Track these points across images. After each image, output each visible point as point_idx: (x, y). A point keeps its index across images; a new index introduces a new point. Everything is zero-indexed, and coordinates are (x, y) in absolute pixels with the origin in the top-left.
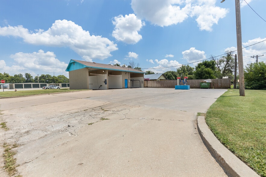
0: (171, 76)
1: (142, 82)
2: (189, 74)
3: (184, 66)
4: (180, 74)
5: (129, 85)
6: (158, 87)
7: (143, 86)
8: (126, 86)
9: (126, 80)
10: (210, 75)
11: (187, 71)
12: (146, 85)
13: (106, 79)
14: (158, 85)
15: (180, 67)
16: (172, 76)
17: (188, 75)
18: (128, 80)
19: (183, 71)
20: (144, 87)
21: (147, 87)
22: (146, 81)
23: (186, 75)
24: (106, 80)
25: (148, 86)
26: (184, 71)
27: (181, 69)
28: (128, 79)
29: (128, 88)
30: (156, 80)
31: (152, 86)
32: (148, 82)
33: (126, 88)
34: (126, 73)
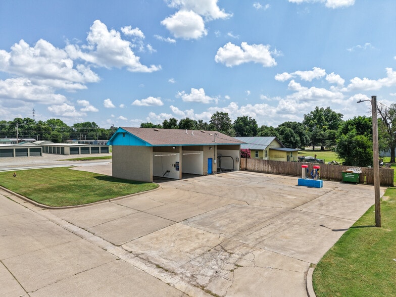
0: (292, 136)
1: (237, 160)
2: (331, 127)
3: (320, 111)
4: (311, 126)
5: (215, 169)
6: (267, 173)
7: (238, 169)
8: (210, 172)
9: (210, 160)
10: (365, 150)
11: (326, 120)
12: (245, 166)
13: (179, 161)
14: (268, 168)
15: (312, 113)
16: (295, 134)
17: (329, 131)
18: (213, 159)
19: (318, 120)
20: (242, 169)
21: (246, 170)
22: (245, 159)
23: (325, 130)
24: (177, 163)
25: (248, 167)
26: (320, 120)
27: (314, 115)
28: (213, 157)
29: (212, 173)
30: (262, 151)
31: (256, 169)
32: (248, 160)
33: (209, 174)
34: (210, 147)
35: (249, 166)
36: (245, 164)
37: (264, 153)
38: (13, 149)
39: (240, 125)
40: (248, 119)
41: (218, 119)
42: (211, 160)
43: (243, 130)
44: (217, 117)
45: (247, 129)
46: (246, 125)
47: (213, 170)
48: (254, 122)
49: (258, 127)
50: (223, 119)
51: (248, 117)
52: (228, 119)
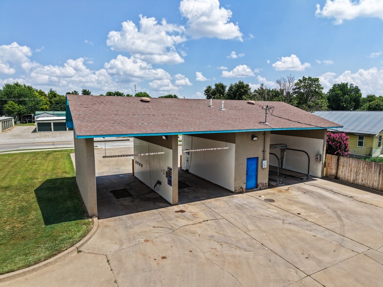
1: (318, 157)
5: (263, 178)
7: (320, 175)
8: (252, 185)
9: (254, 160)
12: (334, 172)
13: (171, 166)
18: (260, 159)
20: (326, 177)
21: (336, 179)
22: (335, 158)
24: (169, 170)
25: (341, 176)
28: (260, 155)
29: (256, 187)
30: (371, 136)
31: (360, 182)
32: (342, 159)
33: (249, 190)
34: (253, 135)
35: (343, 173)
36: (334, 166)
37: (376, 141)
38: (51, 123)
39: (337, 95)
40: (349, 87)
41: (305, 87)
42: (254, 162)
43: (340, 100)
44: (303, 84)
45: (346, 99)
46: (345, 94)
47: (259, 181)
48: (357, 90)
49: (362, 97)
50: (310, 85)
51: (349, 84)
52: (319, 86)
